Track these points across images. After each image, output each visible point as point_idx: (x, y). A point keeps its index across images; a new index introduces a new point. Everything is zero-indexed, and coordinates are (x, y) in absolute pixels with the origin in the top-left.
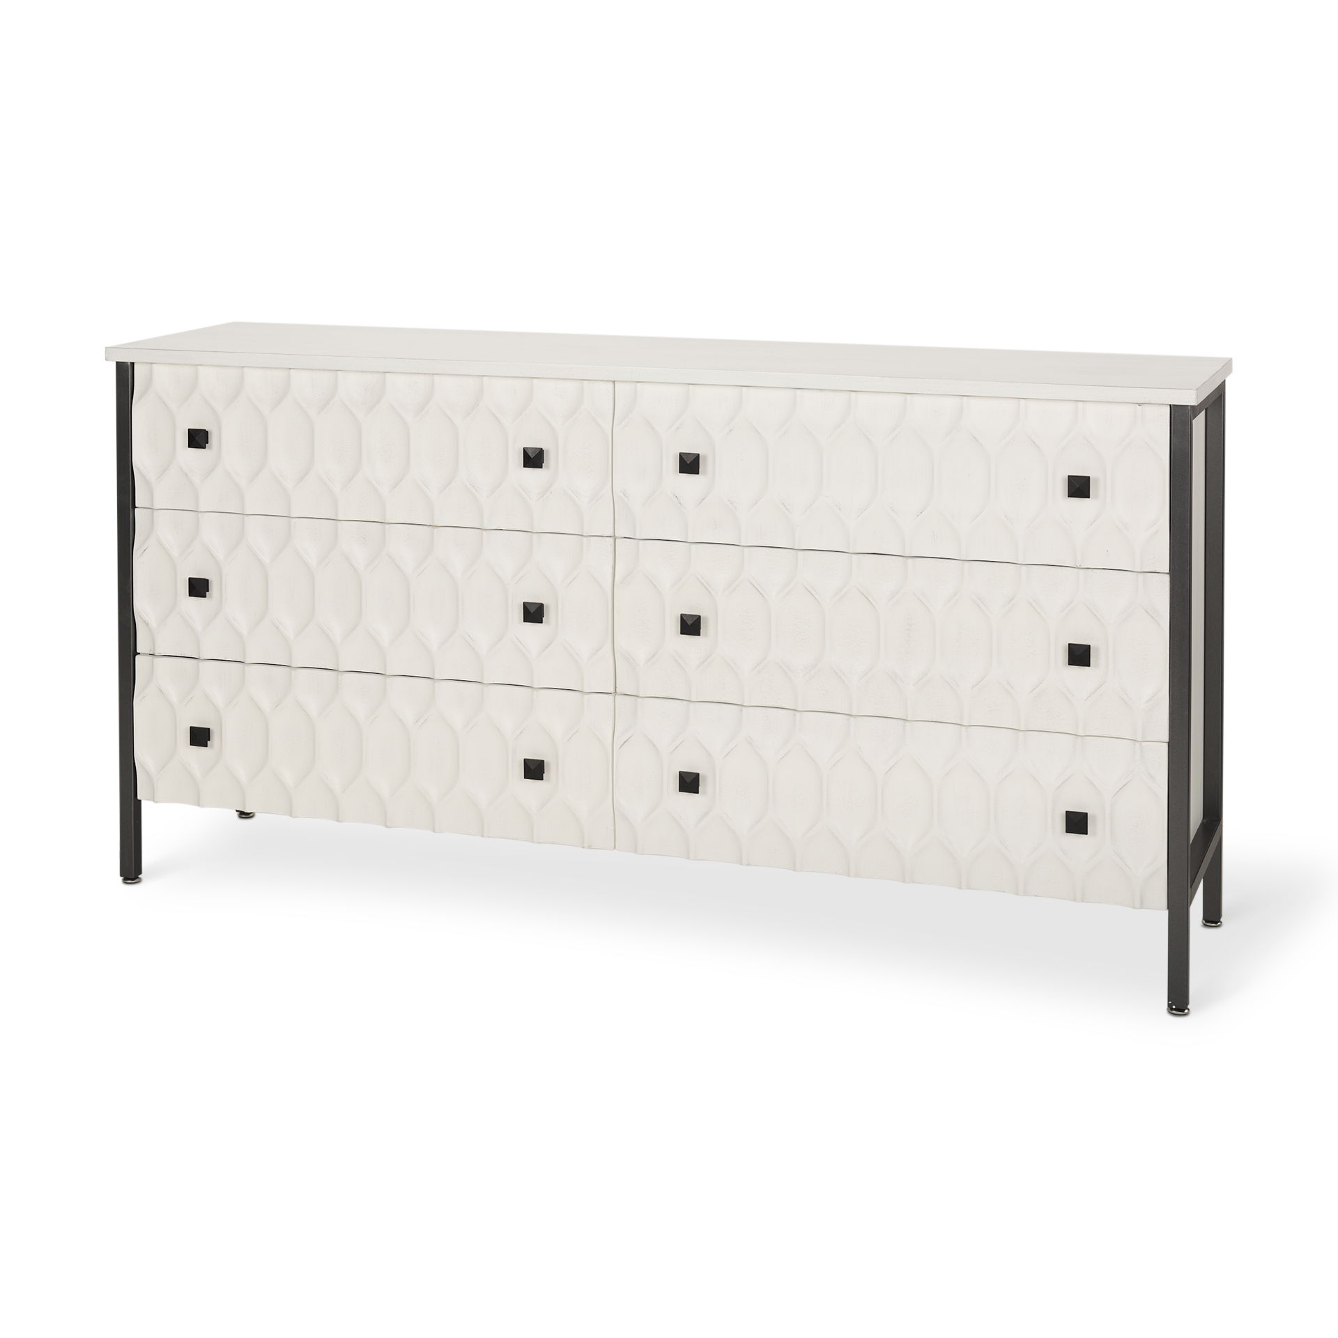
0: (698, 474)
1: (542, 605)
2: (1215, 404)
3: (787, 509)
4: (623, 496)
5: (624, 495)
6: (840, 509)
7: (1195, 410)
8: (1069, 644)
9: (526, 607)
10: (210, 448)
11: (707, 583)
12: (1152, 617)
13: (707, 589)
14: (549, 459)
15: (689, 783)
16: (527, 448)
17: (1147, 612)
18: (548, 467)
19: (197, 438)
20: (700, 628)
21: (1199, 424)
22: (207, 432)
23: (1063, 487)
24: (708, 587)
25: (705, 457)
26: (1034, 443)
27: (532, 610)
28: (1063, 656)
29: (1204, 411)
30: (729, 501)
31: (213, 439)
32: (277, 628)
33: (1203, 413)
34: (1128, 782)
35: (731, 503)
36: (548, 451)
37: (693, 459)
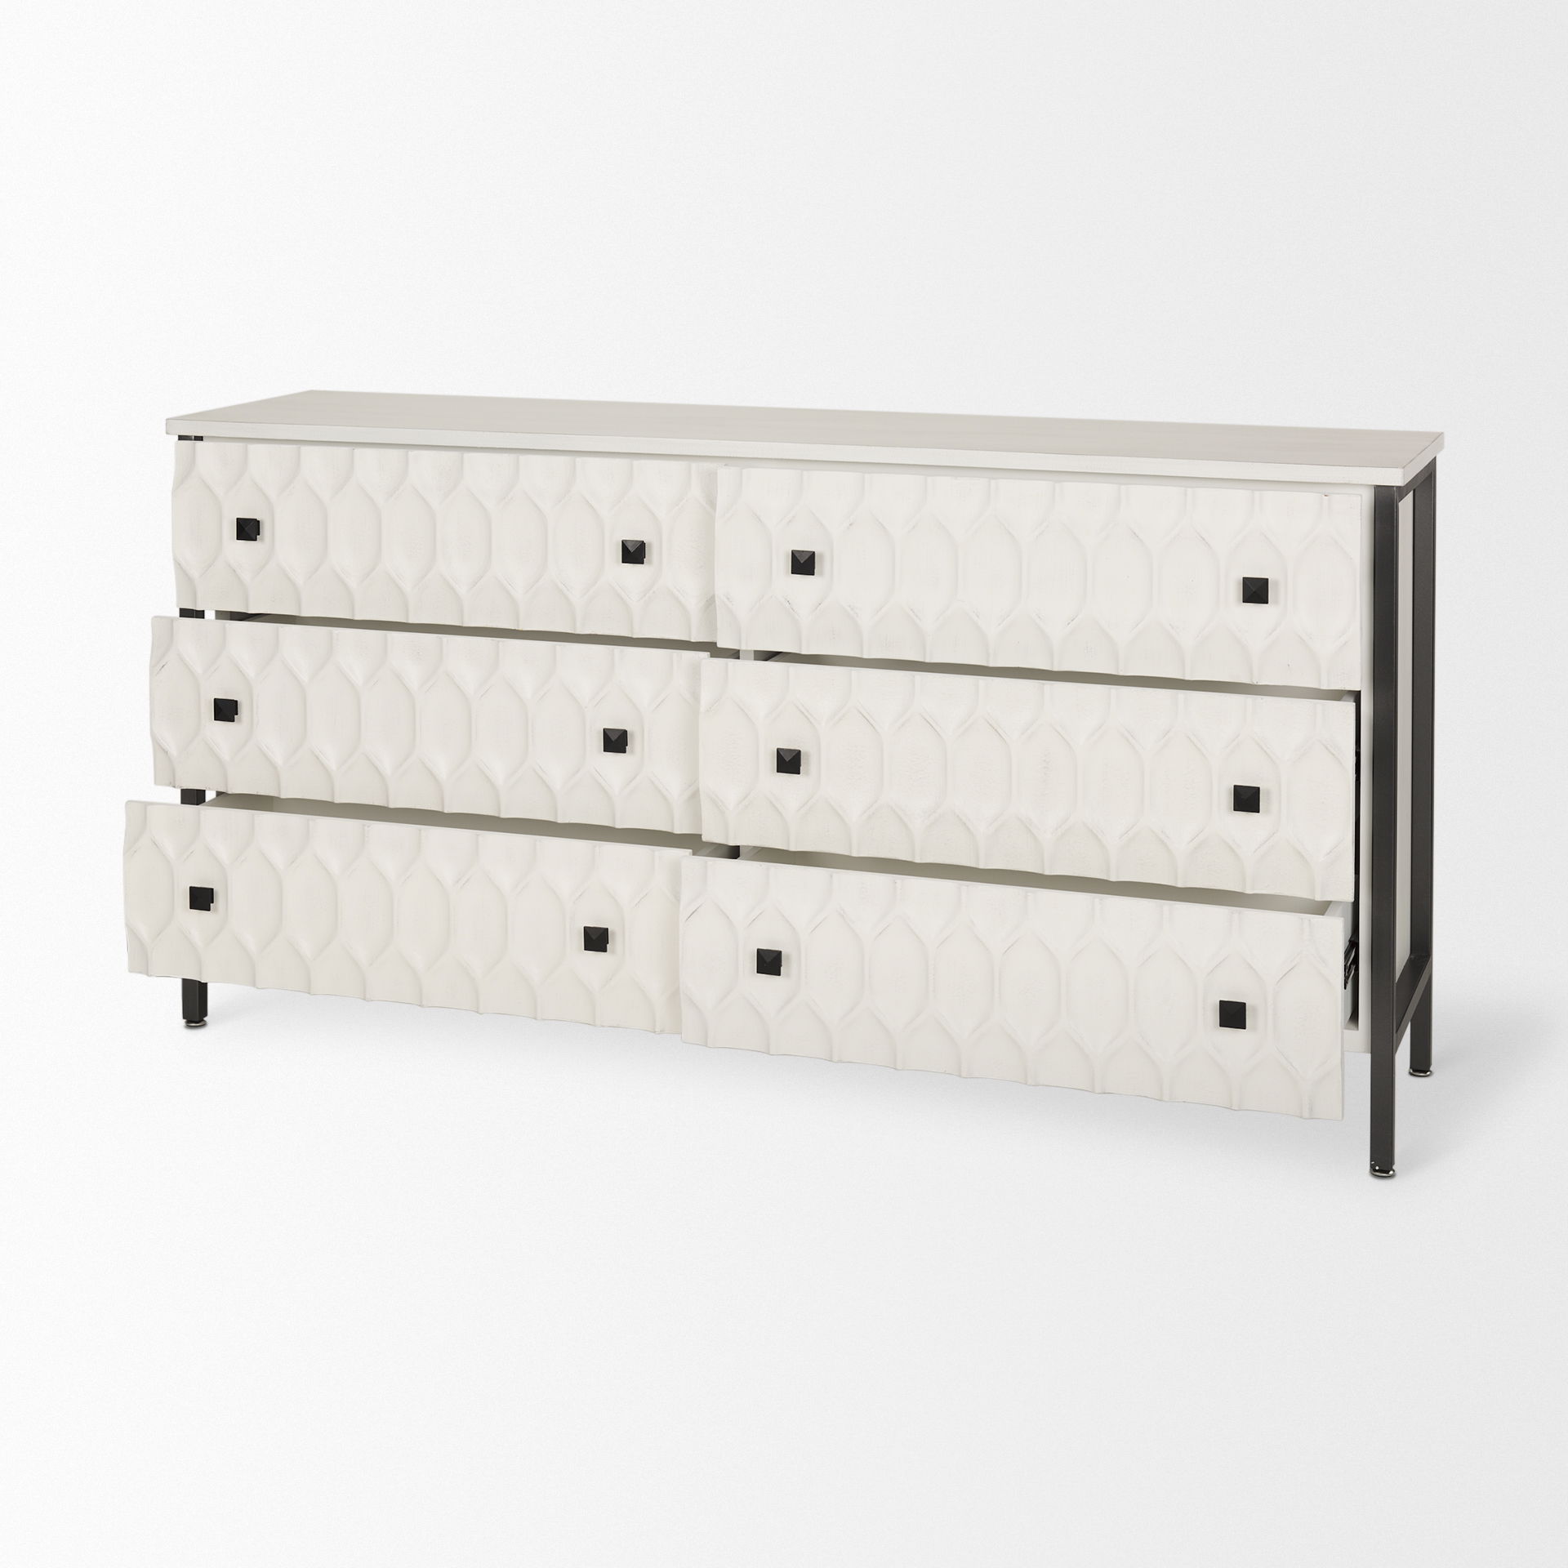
0: (813, 575)
1: (625, 732)
2: (1425, 485)
3: (917, 616)
4: (726, 600)
5: (728, 599)
6: (978, 617)
7: (1401, 491)
8: (1235, 786)
9: (607, 734)
10: (262, 540)
11: (808, 711)
12: (1333, 755)
13: (808, 719)
14: (651, 554)
15: (769, 962)
16: (626, 541)
17: (1327, 749)
18: (650, 563)
19: (246, 529)
20: (799, 765)
21: (1405, 507)
22: (259, 522)
23: (1236, 591)
24: (809, 716)
25: (821, 556)
26: (1204, 539)
27: (614, 738)
28: (1228, 799)
29: (1412, 493)
30: (850, 606)
31: (265, 529)
32: (318, 758)
33: (1411, 494)
34: (1295, 966)
35: (852, 609)
36: (650, 544)
37: (807, 557)
